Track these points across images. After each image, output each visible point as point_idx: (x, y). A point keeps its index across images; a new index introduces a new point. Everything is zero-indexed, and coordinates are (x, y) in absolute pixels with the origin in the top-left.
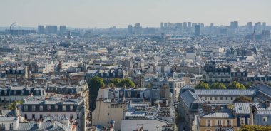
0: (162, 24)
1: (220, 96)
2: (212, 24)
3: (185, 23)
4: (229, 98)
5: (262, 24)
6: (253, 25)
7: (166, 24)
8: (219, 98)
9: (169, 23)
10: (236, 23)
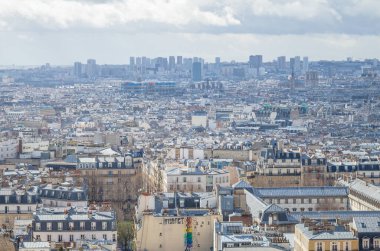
0: (132, 59)
1: (291, 197)
2: (218, 59)
3: (172, 58)
4: (305, 200)
5: (302, 59)
6: (288, 60)
7: (138, 59)
8: (290, 201)
9: (144, 58)
10: (259, 58)
